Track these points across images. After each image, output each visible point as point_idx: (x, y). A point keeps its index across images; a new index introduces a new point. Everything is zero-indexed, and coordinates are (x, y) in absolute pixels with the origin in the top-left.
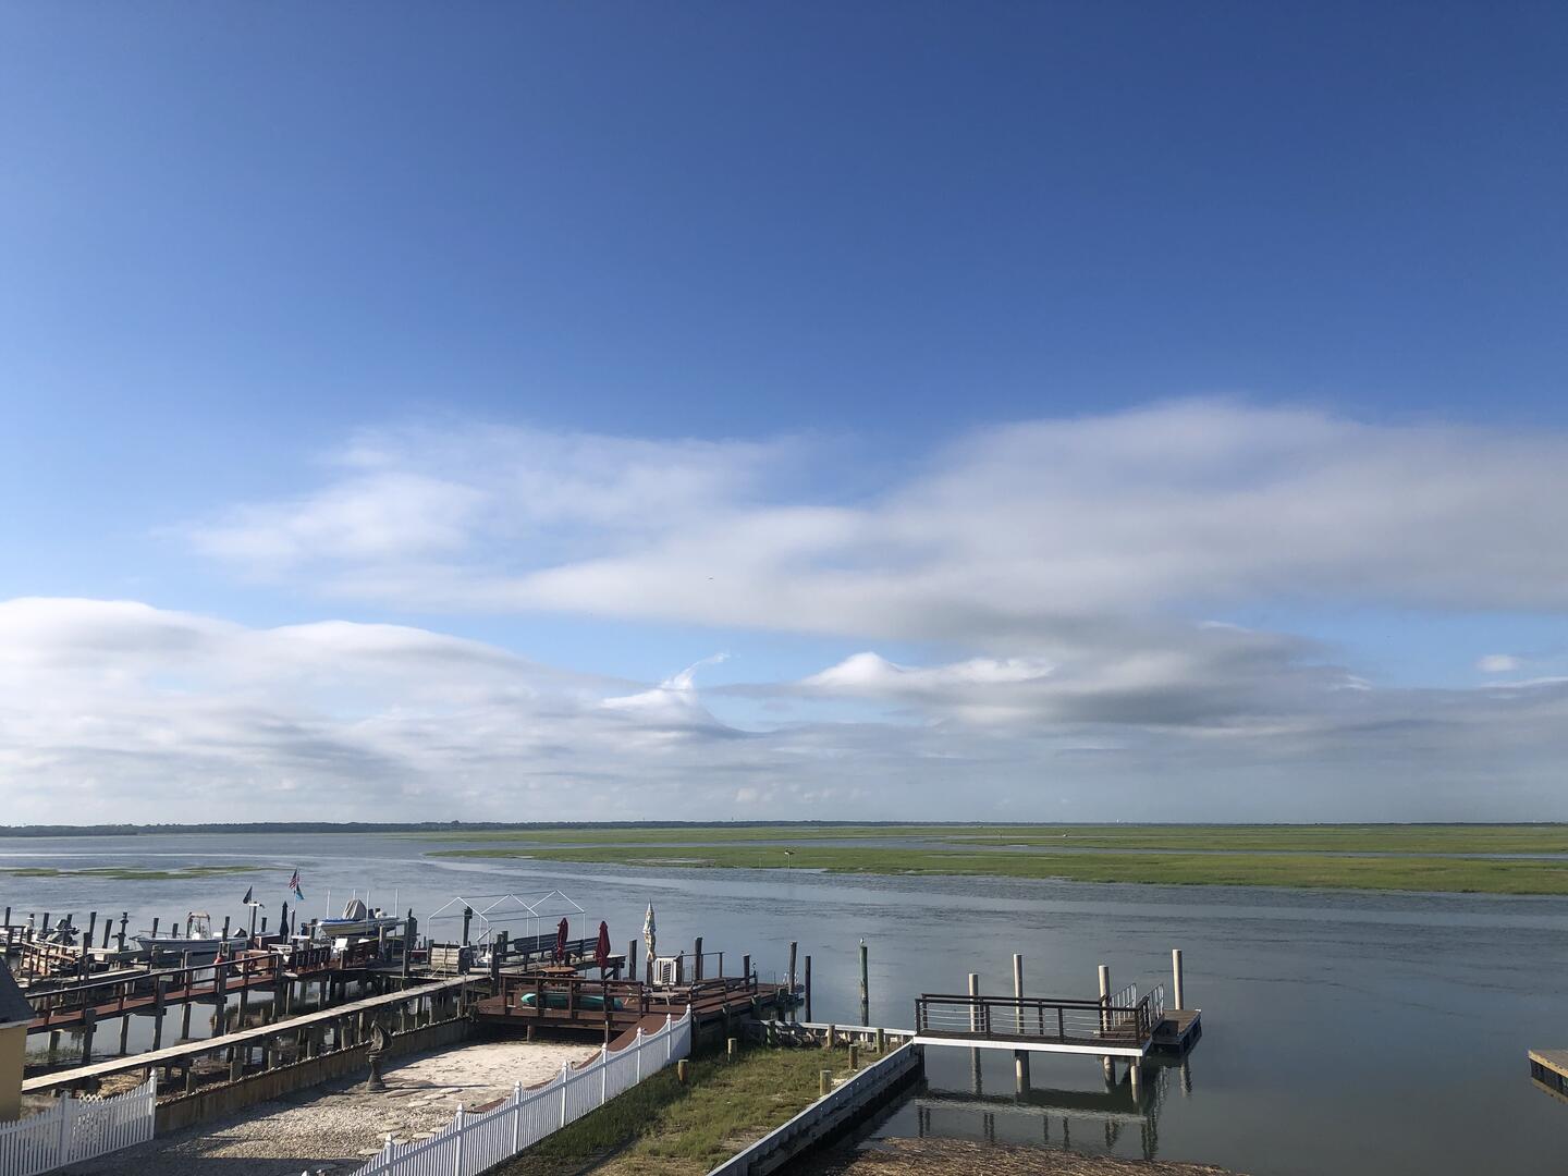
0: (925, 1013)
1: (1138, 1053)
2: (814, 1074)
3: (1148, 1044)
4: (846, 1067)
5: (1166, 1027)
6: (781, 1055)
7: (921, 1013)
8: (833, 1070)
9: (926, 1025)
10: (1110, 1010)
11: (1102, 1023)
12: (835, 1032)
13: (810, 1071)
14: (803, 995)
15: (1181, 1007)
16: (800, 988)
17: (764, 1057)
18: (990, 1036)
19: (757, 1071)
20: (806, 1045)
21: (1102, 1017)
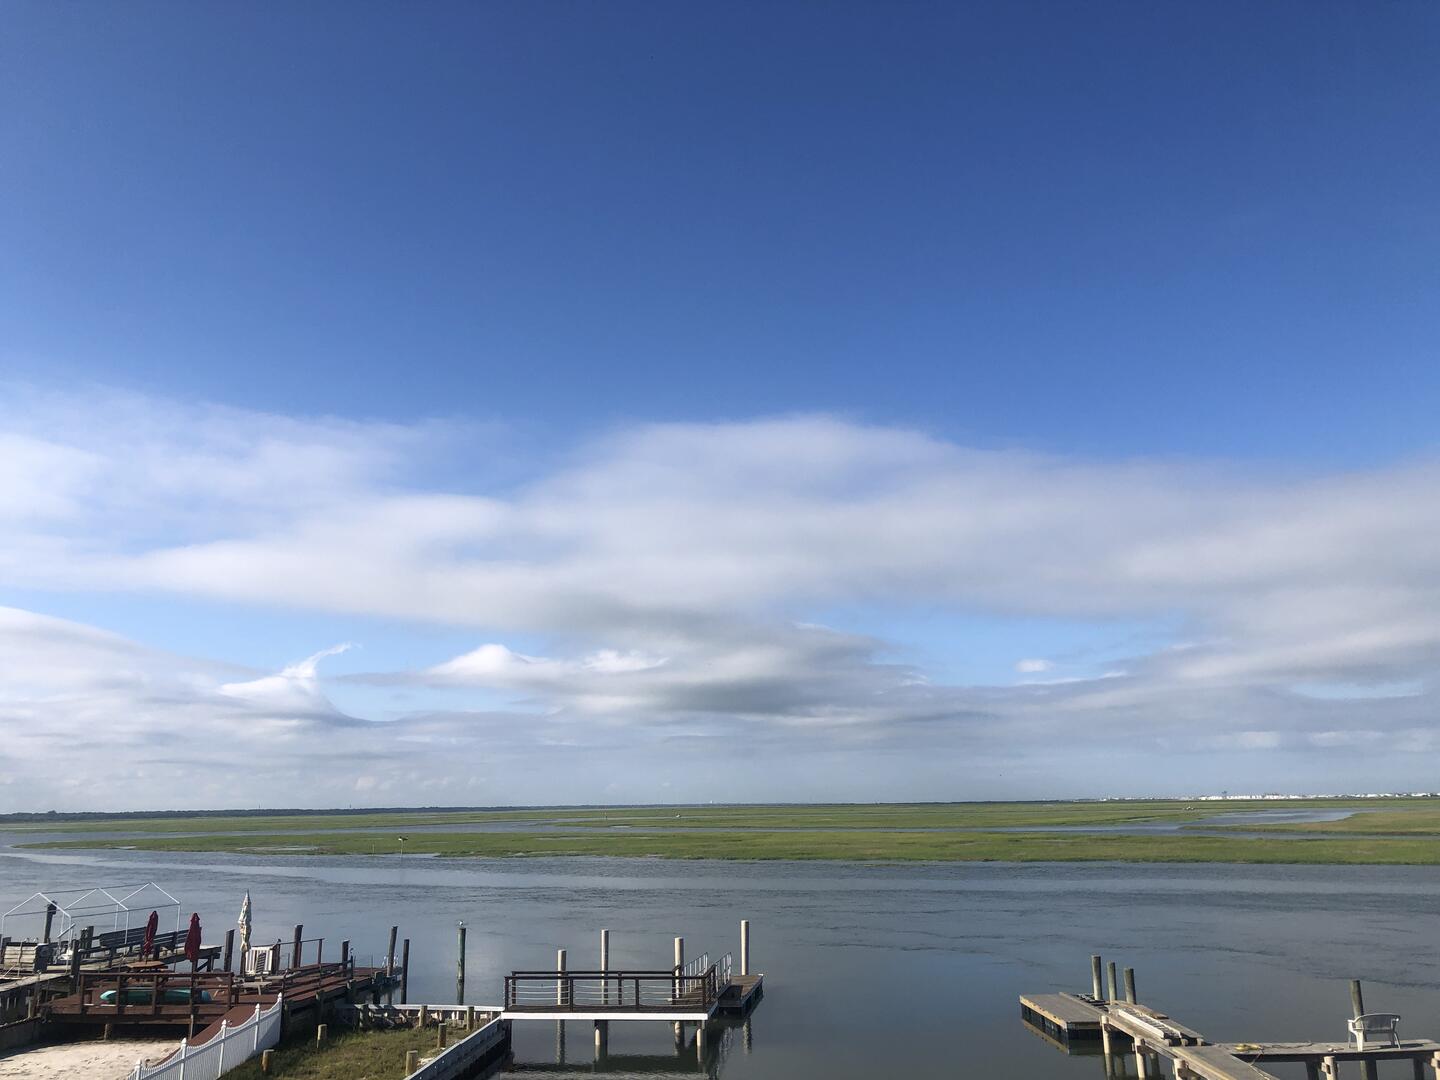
0: (514, 989)
1: (703, 1017)
2: (402, 1055)
3: (713, 1010)
4: (434, 1046)
5: (731, 991)
6: (372, 1038)
7: (510, 989)
8: (421, 1051)
9: (514, 1001)
10: (682, 978)
11: (674, 991)
12: (427, 1012)
13: (398, 1052)
14: (400, 977)
15: (747, 972)
16: (398, 970)
17: (354, 1041)
18: (573, 1009)
19: (346, 1055)
20: (399, 1027)
21: (674, 985)
